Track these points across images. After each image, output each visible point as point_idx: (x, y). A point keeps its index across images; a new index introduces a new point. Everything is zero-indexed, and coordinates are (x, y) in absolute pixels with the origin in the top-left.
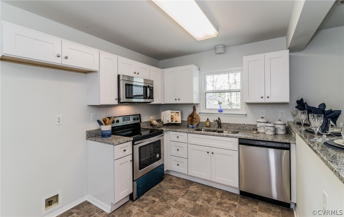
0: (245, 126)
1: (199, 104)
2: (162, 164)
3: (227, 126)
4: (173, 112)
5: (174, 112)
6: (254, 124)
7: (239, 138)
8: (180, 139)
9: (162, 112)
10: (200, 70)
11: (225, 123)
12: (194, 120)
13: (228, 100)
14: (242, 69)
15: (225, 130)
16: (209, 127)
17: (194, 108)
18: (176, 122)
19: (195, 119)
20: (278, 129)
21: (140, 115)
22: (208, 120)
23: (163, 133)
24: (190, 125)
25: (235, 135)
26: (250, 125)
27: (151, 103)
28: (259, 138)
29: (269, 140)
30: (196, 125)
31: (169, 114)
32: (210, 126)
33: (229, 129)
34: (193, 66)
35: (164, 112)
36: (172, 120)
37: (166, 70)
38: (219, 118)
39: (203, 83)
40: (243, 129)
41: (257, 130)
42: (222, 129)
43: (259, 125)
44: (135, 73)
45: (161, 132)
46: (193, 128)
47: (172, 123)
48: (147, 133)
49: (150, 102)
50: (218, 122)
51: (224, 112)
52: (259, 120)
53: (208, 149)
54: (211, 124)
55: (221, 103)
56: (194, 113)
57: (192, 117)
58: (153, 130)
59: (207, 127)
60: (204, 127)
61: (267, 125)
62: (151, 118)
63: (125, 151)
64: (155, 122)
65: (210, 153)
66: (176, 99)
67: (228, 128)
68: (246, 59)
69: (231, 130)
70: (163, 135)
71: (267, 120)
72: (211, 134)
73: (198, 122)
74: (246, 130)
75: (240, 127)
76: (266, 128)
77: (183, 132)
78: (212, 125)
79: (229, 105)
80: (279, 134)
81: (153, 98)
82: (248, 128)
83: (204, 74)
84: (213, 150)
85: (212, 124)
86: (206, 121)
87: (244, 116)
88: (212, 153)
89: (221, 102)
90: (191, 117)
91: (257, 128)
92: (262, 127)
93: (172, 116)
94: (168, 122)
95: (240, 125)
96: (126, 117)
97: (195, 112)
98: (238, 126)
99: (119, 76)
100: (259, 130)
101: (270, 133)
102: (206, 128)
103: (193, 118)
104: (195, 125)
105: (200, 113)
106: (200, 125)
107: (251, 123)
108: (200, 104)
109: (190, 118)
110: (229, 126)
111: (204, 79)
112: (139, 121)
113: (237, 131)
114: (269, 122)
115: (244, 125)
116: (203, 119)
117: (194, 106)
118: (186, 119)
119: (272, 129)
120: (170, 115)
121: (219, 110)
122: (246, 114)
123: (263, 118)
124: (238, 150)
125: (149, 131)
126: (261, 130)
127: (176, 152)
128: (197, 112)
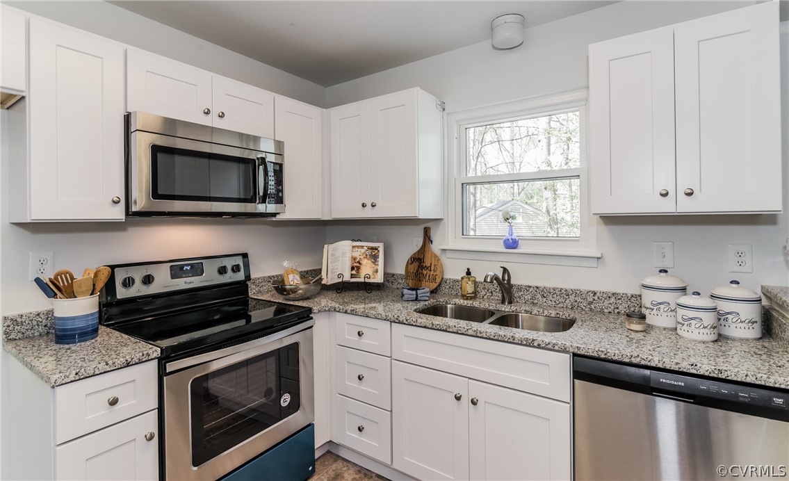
0: (596, 298)
1: (442, 219)
2: (309, 425)
3: (533, 297)
4: (358, 247)
5: (362, 247)
6: (630, 292)
7: (575, 355)
8: (367, 342)
9: (326, 246)
10: (444, 110)
11: (527, 284)
12: (425, 272)
13: (548, 211)
14: (587, 99)
15: (526, 312)
16: (471, 298)
17: (427, 232)
18: (367, 280)
19: (429, 268)
20: (730, 317)
21: (245, 256)
22: (468, 273)
23: (312, 318)
24: (406, 291)
25: (560, 338)
26: (613, 294)
27: (279, 217)
28: (656, 359)
29: (701, 372)
30: (427, 290)
31: (343, 254)
32: (474, 296)
33: (540, 307)
34: (417, 91)
35: (331, 246)
36: (354, 272)
37: (337, 112)
38: (505, 270)
39: (454, 153)
40: (591, 309)
41: (643, 317)
42: (513, 308)
43: (649, 298)
44: (207, 112)
45: (306, 315)
46: (416, 299)
47: (353, 283)
48: (268, 313)
49: (274, 215)
50: (500, 283)
51: (522, 249)
52: (648, 282)
53: (460, 386)
54: (481, 286)
55: (513, 218)
56: (427, 249)
57: (420, 263)
58: (284, 307)
59: (464, 297)
60: (456, 296)
61: (684, 300)
62: (286, 264)
63: (114, 402)
64: (293, 280)
65: (465, 400)
66: (364, 205)
67: (536, 301)
68: (599, 52)
69: (546, 312)
70: (311, 327)
71: (684, 282)
72: (470, 332)
73: (438, 281)
74: (602, 312)
75: (579, 299)
76: (681, 312)
77: (376, 318)
78: (483, 293)
79: (550, 225)
80: (733, 339)
81: (280, 200)
82: (606, 305)
83: (458, 121)
84: (477, 390)
85: (484, 288)
86: (462, 278)
87: (594, 263)
88: (474, 403)
89: (512, 214)
90: (416, 264)
91: (643, 310)
92: (662, 306)
93: (354, 259)
94: (340, 280)
95: (576, 293)
96: (187, 265)
97: (429, 248)
98: (572, 298)
99: (128, 119)
100: (650, 320)
101: (698, 333)
102: (462, 301)
103: (421, 267)
104: (424, 291)
105: (445, 250)
106: (445, 289)
107: (620, 290)
108: (445, 220)
109: (413, 268)
110: (539, 296)
111: (459, 139)
112: (241, 276)
113: (566, 314)
114: (690, 290)
115: (595, 294)
116: (453, 270)
117: (427, 229)
118: (400, 268)
119: (708, 318)
120: (348, 255)
121: (505, 241)
122: (600, 256)
123: (666, 271)
124: (568, 398)
125: (273, 308)
126: (658, 319)
127: (355, 384)
128: (436, 247)
